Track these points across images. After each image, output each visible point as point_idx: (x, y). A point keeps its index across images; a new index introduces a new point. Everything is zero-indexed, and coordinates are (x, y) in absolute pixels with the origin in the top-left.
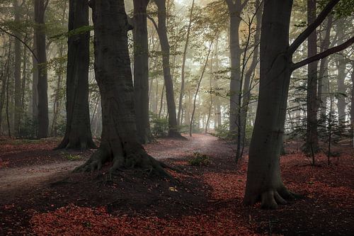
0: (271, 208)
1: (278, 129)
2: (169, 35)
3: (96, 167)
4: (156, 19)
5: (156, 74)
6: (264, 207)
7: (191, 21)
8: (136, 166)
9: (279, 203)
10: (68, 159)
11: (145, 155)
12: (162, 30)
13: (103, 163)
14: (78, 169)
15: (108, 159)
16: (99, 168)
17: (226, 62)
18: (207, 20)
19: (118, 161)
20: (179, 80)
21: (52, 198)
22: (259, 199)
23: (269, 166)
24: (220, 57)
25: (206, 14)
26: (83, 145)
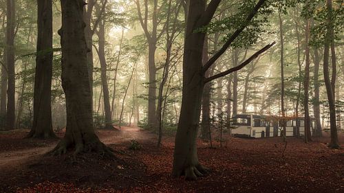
0: (193, 179)
1: (195, 123)
2: (106, 57)
3: (62, 152)
4: (97, 45)
5: (97, 84)
6: (188, 179)
7: (121, 48)
8: (93, 150)
9: (198, 176)
10: (35, 146)
11: (99, 143)
12: (101, 54)
13: (67, 148)
14: (48, 154)
15: (71, 146)
16: (65, 152)
17: (144, 77)
18: (133, 47)
19: (79, 147)
20: (112, 88)
21: (31, 176)
22: (183, 173)
23: (190, 149)
24: (139, 73)
25: (131, 44)
26: (46, 135)
